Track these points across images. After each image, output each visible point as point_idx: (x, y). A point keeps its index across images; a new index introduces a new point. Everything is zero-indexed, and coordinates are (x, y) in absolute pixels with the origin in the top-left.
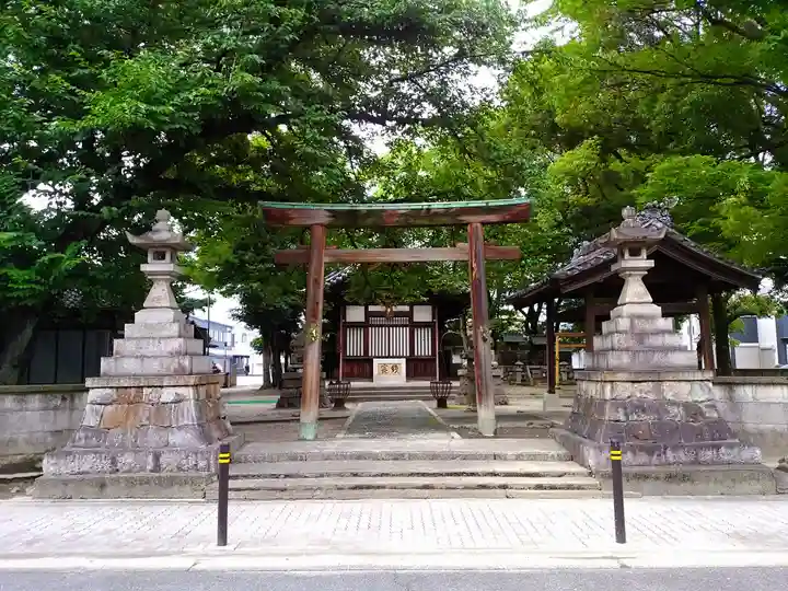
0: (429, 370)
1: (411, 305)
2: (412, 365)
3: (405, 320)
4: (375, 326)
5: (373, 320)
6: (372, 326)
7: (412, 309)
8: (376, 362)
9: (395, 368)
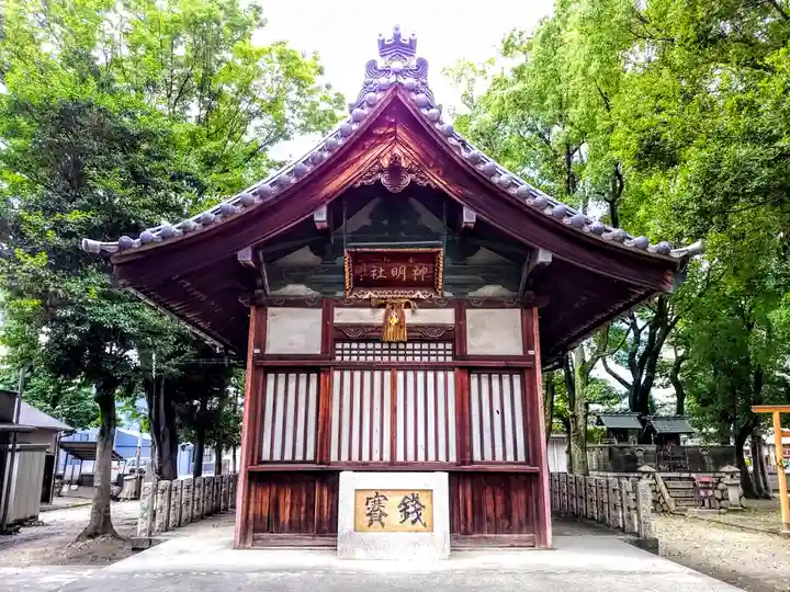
0: (519, 513)
1: (461, 307)
2: (466, 492)
3: (442, 352)
4: (352, 367)
5: (346, 352)
6: (343, 367)
7: (460, 317)
8: (348, 482)
9: (412, 507)
